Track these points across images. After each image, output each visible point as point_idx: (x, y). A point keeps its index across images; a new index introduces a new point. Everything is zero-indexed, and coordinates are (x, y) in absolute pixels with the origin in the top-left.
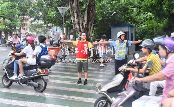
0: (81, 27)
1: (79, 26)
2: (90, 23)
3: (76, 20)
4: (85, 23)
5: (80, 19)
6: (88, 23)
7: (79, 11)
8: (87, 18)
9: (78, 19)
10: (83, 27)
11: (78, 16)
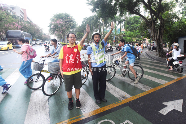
0: (156, 38)
1: (155, 38)
2: (161, 35)
3: (153, 34)
4: (158, 36)
5: (155, 34)
6: (159, 36)
7: (155, 30)
8: (159, 33)
9: (154, 34)
10: (157, 38)
11: (154, 32)
